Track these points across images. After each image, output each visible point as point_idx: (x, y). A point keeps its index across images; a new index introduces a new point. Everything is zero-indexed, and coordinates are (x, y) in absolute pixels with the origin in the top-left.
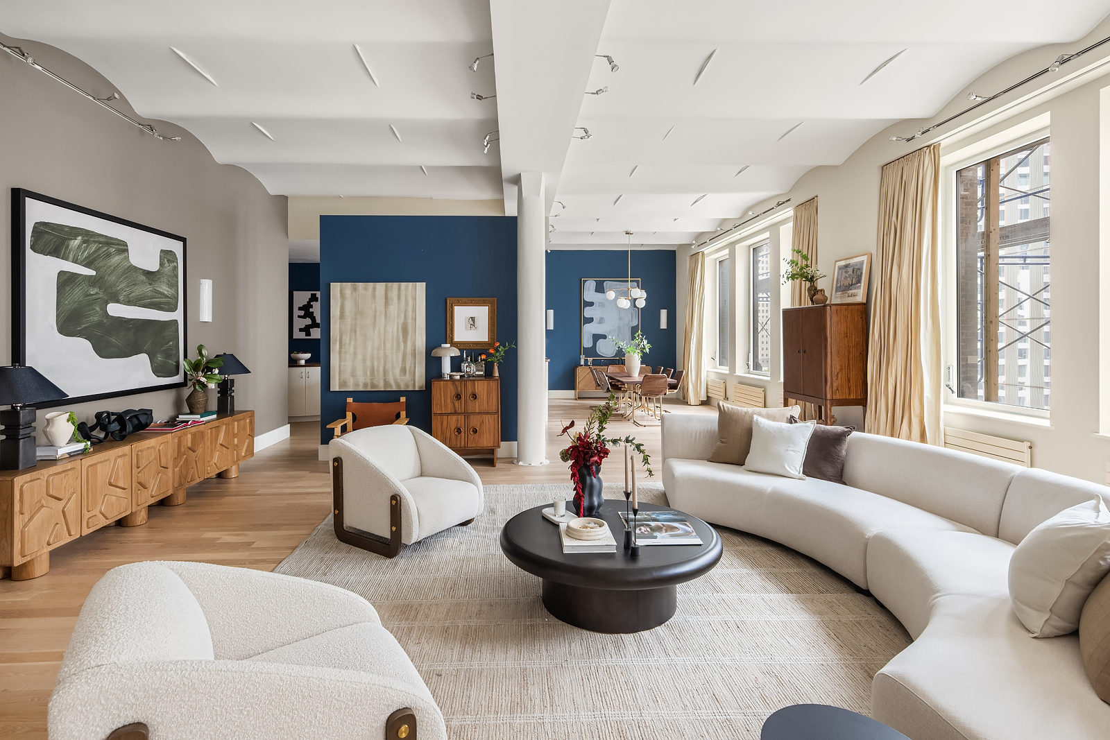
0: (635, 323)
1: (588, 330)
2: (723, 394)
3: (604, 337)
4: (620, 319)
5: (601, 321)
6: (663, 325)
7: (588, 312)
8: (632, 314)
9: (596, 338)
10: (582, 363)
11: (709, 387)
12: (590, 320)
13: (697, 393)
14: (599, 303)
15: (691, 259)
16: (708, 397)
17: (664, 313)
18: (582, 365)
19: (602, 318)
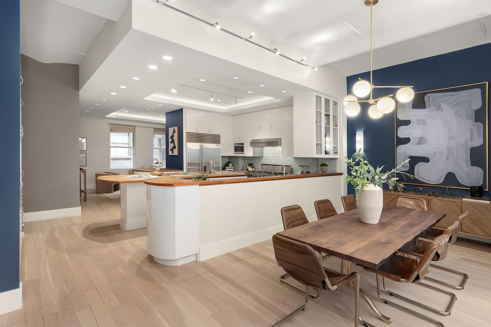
0: (478, 142)
1: (403, 151)
3: (426, 160)
5: (421, 141)
7: (402, 132)
8: (472, 132)
9: (415, 161)
12: (406, 141)
14: (418, 121)
18: (391, 190)
19: (422, 137)
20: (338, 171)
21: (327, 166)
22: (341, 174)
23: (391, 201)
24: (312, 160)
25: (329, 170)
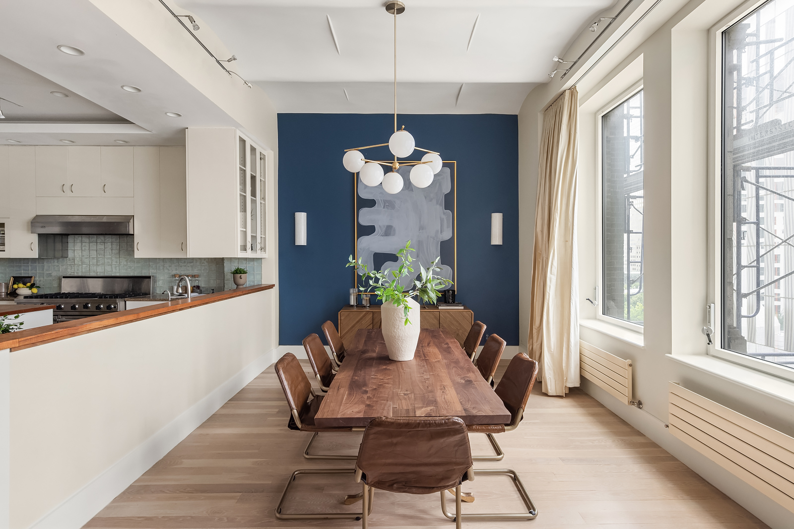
0: (447, 235)
1: (366, 245)
2: (628, 391)
3: (393, 258)
4: (422, 228)
5: (389, 231)
6: (497, 238)
7: (365, 217)
8: (442, 220)
9: (380, 260)
10: (353, 301)
11: (586, 359)
12: (369, 230)
13: (560, 373)
14: (385, 202)
15: (545, 115)
16: (583, 379)
17: (497, 219)
18: (352, 306)
19: (390, 226)
20: (265, 282)
21: (245, 273)
22: (271, 287)
23: (358, 322)
24: (206, 264)
25: (248, 280)
